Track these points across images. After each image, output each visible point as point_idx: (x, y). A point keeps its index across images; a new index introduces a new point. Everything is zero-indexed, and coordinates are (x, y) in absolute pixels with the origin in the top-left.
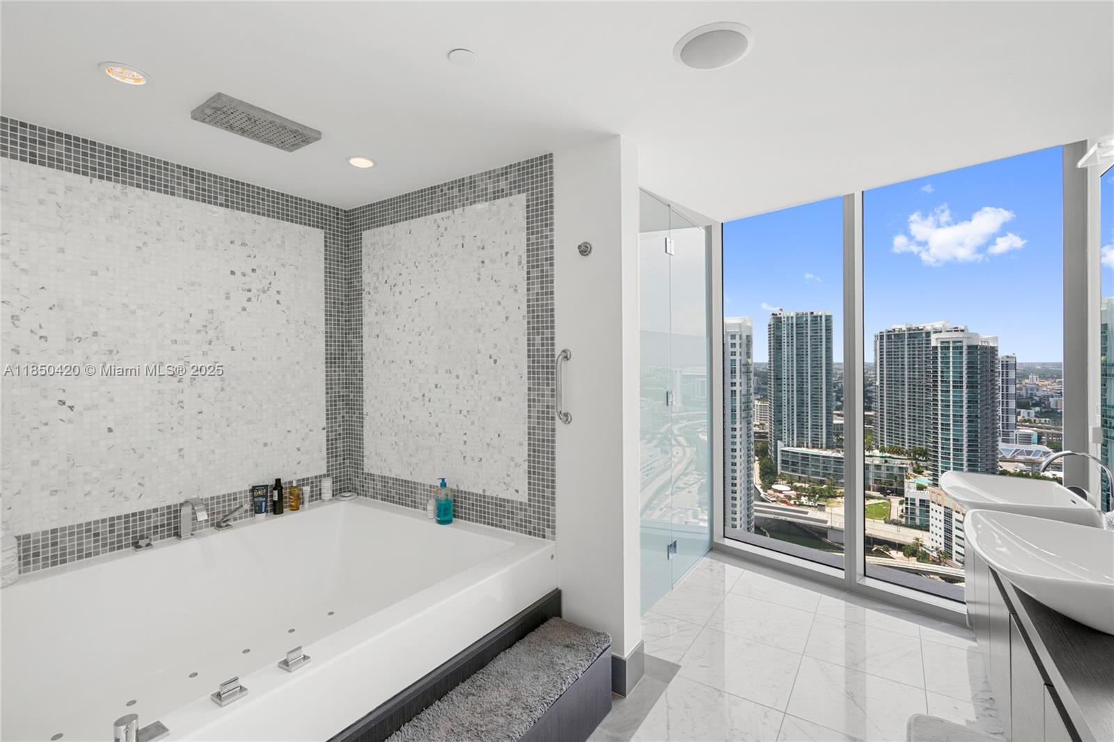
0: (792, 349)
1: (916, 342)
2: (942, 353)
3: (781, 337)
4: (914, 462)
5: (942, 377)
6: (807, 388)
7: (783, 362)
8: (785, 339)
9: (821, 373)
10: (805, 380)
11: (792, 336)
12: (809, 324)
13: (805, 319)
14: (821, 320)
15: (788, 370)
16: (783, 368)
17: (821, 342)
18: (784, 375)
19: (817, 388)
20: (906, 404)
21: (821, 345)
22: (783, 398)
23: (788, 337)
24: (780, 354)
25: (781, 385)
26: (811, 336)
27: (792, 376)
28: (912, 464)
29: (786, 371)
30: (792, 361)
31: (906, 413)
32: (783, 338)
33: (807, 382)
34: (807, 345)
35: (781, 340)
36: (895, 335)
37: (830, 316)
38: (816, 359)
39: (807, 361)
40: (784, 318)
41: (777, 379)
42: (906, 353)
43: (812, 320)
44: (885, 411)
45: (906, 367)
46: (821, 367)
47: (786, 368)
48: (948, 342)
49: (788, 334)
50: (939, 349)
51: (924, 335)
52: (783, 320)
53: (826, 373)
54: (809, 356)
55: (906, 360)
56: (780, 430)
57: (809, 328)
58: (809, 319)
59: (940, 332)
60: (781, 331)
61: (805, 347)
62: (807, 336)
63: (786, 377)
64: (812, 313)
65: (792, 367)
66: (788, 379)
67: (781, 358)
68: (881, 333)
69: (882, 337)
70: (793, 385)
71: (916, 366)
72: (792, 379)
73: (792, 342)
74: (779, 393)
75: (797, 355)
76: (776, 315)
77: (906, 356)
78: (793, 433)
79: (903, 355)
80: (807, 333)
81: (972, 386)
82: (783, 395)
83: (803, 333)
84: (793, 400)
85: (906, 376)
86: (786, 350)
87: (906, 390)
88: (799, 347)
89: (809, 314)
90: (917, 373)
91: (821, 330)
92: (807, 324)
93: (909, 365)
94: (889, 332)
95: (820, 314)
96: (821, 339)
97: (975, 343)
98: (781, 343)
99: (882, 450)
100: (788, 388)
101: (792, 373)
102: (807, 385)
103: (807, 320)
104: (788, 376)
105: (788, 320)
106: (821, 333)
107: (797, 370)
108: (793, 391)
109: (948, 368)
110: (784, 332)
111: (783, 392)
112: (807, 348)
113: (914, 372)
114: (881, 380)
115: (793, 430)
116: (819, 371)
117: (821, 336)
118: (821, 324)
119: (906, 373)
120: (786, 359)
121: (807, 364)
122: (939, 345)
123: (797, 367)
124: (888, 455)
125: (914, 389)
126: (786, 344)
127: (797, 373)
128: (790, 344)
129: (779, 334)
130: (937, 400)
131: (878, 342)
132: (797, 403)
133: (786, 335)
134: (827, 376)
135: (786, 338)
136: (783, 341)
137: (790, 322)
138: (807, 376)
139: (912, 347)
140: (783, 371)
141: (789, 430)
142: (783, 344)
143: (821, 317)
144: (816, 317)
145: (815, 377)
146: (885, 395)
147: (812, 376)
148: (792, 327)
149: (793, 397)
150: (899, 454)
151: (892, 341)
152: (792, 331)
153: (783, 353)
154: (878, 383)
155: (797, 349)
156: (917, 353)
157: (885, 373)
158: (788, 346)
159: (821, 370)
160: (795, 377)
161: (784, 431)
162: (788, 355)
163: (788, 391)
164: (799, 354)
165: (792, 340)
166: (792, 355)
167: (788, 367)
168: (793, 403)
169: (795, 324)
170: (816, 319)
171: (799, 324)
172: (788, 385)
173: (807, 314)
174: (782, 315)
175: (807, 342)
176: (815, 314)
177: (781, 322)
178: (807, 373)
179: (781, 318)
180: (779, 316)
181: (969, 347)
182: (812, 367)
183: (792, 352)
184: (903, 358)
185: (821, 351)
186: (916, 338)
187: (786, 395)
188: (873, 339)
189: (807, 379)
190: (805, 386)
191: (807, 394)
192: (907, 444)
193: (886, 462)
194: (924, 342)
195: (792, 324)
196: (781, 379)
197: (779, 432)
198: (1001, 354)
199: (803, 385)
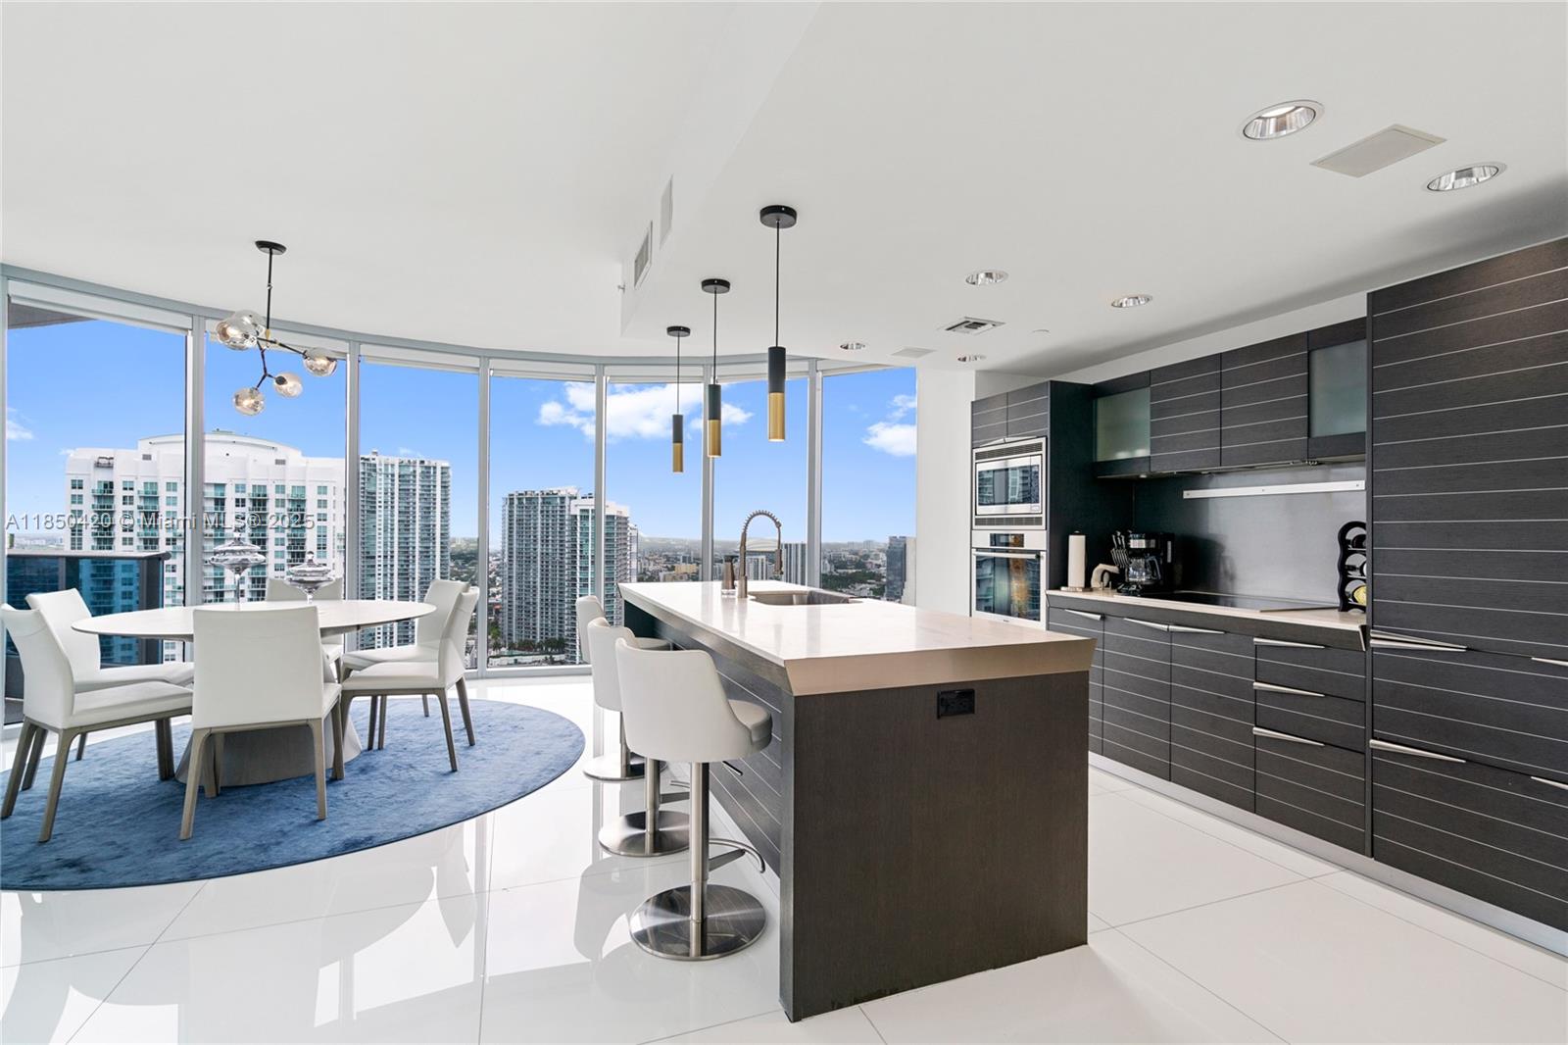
0: (392, 511)
1: (550, 508)
2: (581, 523)
3: (375, 493)
4: (548, 656)
5: (581, 551)
6: (414, 569)
7: (378, 531)
8: (380, 497)
9: (434, 547)
10: (411, 558)
11: (392, 494)
12: (418, 478)
13: (411, 469)
14: (435, 473)
15: (385, 545)
16: (378, 540)
17: (435, 504)
18: (379, 551)
19: (429, 569)
20: (538, 584)
21: (435, 508)
22: (377, 586)
23: (386, 494)
24: (373, 520)
25: (374, 566)
26: (420, 495)
27: (392, 552)
28: (546, 659)
29: (382, 545)
30: (392, 529)
31: (538, 597)
32: (378, 495)
33: (414, 561)
34: (414, 508)
35: (375, 498)
36: (527, 499)
37: (447, 468)
38: (428, 528)
39: (414, 529)
40: (380, 464)
41: (367, 557)
42: (539, 521)
43: (422, 472)
44: (514, 596)
45: (539, 537)
46: (434, 539)
47: (382, 540)
48: (587, 511)
49: (386, 489)
50: (578, 518)
51: (558, 501)
52: (378, 467)
53: (442, 547)
54: (418, 523)
55: (539, 529)
56: (371, 635)
57: (418, 483)
58: (419, 470)
59: (576, 498)
60: (375, 485)
61: (411, 509)
62: (414, 494)
63: (382, 554)
64: (422, 462)
65: (392, 538)
66: (385, 557)
67: (375, 526)
68: (510, 495)
69: (512, 499)
70: (392, 566)
71: (550, 538)
72: (392, 557)
73: (392, 503)
74: (371, 580)
75: (399, 521)
76: (368, 459)
77: (539, 525)
78: (392, 638)
79: (535, 524)
80: (414, 490)
81: (609, 561)
82: (377, 581)
83: (408, 490)
84: (392, 588)
85: (539, 551)
86: (382, 513)
87: (539, 567)
88: (403, 509)
89: (418, 462)
90: (550, 547)
91: (435, 486)
92: (415, 476)
93: (542, 537)
94: (520, 494)
95: (433, 464)
96: (435, 499)
97: (612, 514)
98: (375, 502)
99: (511, 647)
100: (385, 570)
101: (392, 547)
102: (414, 565)
103: (415, 472)
104: (385, 552)
105: (386, 469)
106: (434, 490)
107: (399, 543)
108: (392, 575)
109: (587, 541)
110: (380, 485)
111: (377, 576)
112: (414, 513)
113: (547, 545)
114: (510, 557)
115: (392, 633)
116: (431, 544)
117: (435, 495)
118: (435, 476)
119: (539, 546)
120: (382, 527)
121: (414, 534)
122: (578, 513)
123: (399, 538)
124: (520, 652)
125: (547, 566)
126: (382, 504)
127: (399, 548)
128: (389, 505)
129: (372, 489)
130: (575, 580)
131: (507, 508)
132: (399, 592)
133: (383, 491)
134: (442, 552)
135: (383, 495)
136: (378, 500)
137: (390, 471)
138: (414, 552)
139: (545, 514)
140: (378, 545)
141: (385, 633)
142: (378, 504)
143: (435, 468)
144: (426, 467)
145: (426, 554)
146: (514, 575)
147: (421, 552)
148: (393, 480)
149: (392, 584)
150: (529, 649)
151: (522, 507)
152: (393, 485)
153: (378, 518)
154: (506, 560)
155: (400, 512)
156: (550, 521)
157: (515, 546)
158: (386, 507)
159: (434, 543)
160: (396, 554)
161: (377, 636)
162: (386, 520)
163: (385, 575)
164: (403, 521)
165: (392, 498)
166: (392, 520)
167: (385, 538)
168: (392, 592)
169: (396, 477)
170: (428, 472)
171: (403, 476)
172: (385, 566)
173: (415, 462)
174: (377, 462)
175: (415, 503)
176: (426, 464)
177: (375, 471)
178: (414, 548)
179: (375, 465)
180: (372, 462)
181: (608, 517)
182: (422, 540)
183: (392, 515)
184: (535, 528)
185: (434, 516)
186: (550, 503)
187: (381, 581)
188: (502, 503)
189: (414, 557)
190: (411, 567)
191: (414, 579)
192: (538, 637)
193: (516, 660)
194: (558, 508)
195: (393, 475)
196: (374, 557)
197: (371, 638)
198: (631, 525)
199: (408, 566)
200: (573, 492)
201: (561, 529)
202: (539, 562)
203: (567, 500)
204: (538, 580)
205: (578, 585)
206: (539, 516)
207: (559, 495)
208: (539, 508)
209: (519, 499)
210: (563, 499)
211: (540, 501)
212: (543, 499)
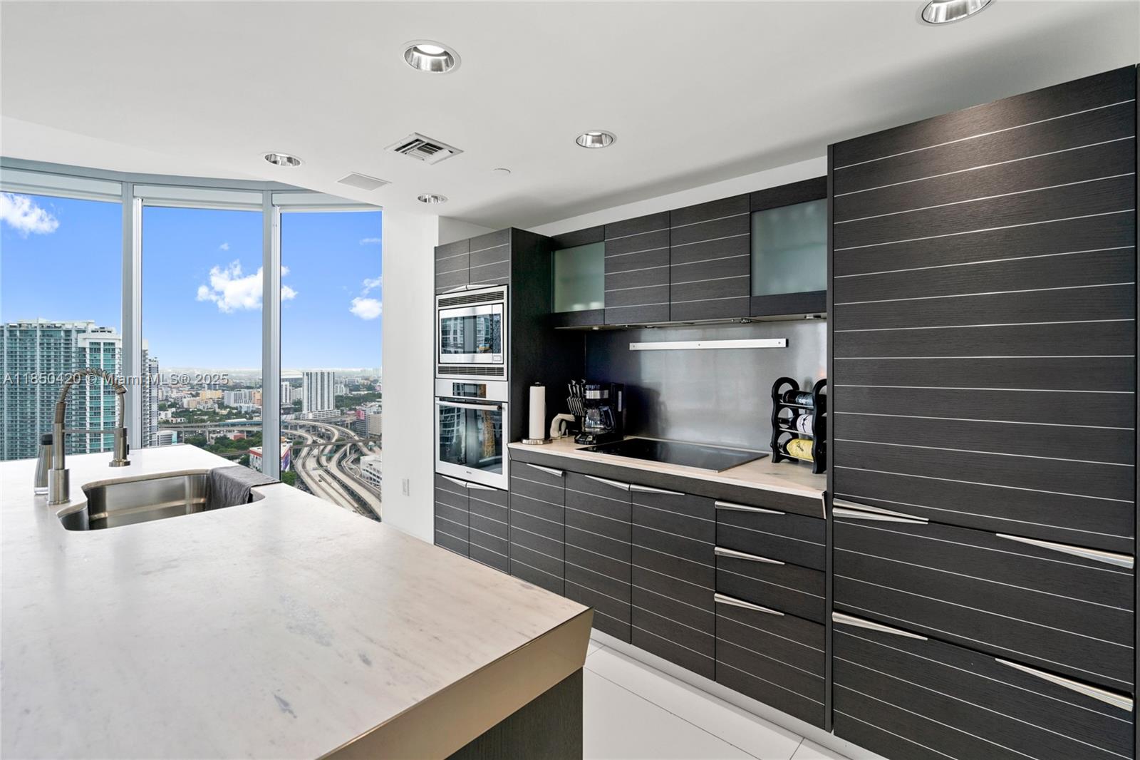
200: (81, 326)
201: (66, 360)
202: (38, 394)
203: (74, 335)
204: (38, 410)
205: (88, 414)
206: (38, 348)
207: (64, 328)
208: (38, 341)
209: (11, 331)
210: (68, 332)
211: (39, 333)
212: (43, 331)
